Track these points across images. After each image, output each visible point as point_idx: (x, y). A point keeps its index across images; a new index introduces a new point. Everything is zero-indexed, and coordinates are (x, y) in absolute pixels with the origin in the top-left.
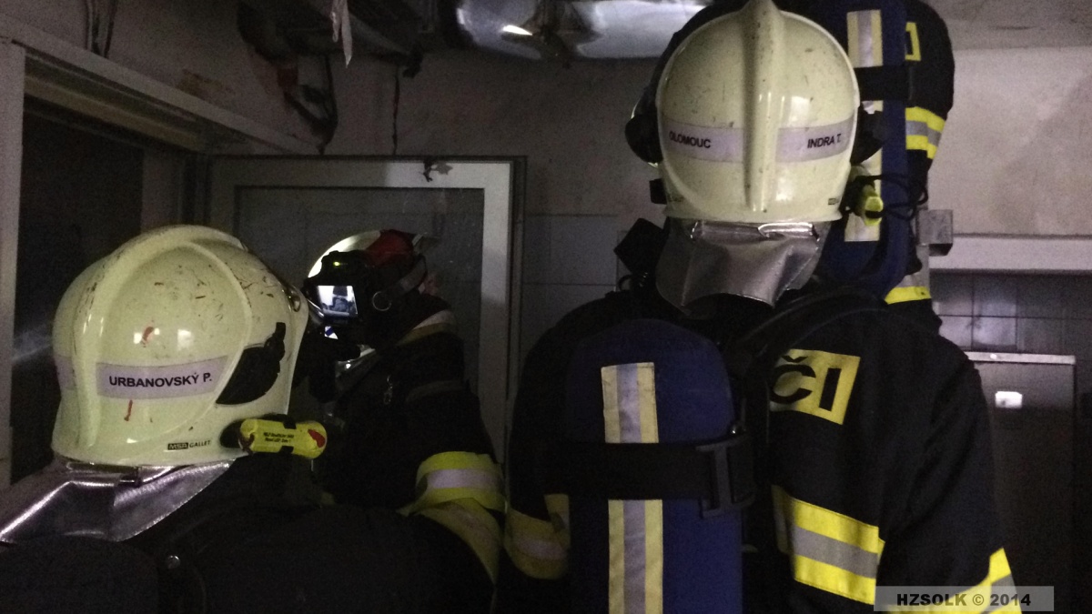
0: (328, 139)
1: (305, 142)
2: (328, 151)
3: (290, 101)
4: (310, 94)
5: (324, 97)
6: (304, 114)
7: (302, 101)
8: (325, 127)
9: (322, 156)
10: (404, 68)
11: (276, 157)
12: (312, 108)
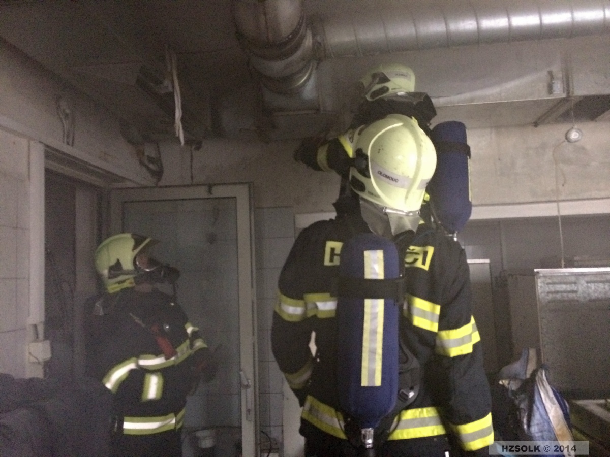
0: (159, 180)
1: (149, 181)
2: (160, 184)
3: (142, 163)
4: (151, 160)
5: (157, 161)
6: (148, 169)
7: (146, 162)
8: (158, 174)
9: (157, 186)
10: (193, 147)
11: (137, 188)
12: (151, 166)
